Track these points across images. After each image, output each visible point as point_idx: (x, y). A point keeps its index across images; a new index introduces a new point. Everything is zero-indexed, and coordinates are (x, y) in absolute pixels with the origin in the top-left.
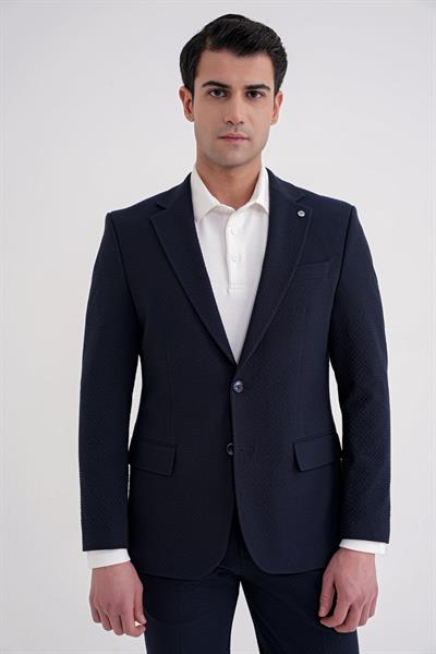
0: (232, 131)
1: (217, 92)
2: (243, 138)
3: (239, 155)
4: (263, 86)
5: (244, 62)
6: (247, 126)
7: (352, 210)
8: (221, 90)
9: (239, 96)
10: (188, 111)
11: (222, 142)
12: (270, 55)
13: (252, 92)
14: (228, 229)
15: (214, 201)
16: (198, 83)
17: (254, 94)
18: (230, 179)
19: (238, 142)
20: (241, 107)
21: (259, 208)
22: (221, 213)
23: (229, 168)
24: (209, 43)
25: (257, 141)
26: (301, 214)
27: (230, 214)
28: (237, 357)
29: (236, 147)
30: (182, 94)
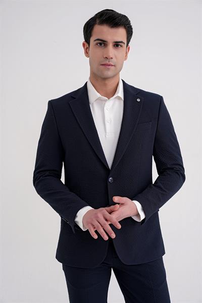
1: (101, 44)
3: (109, 73)
4: (122, 42)
6: (114, 60)
7: (161, 98)
8: (102, 43)
9: (110, 46)
10: (87, 53)
11: (101, 66)
12: (125, 28)
13: (117, 45)
14: (105, 108)
15: (99, 95)
16: (92, 40)
18: (105, 85)
19: (110, 67)
20: (111, 51)
21: (119, 98)
22: (102, 101)
23: (105, 79)
24: (98, 21)
27: (106, 101)
28: (110, 166)
29: (109, 69)
30: (84, 45)
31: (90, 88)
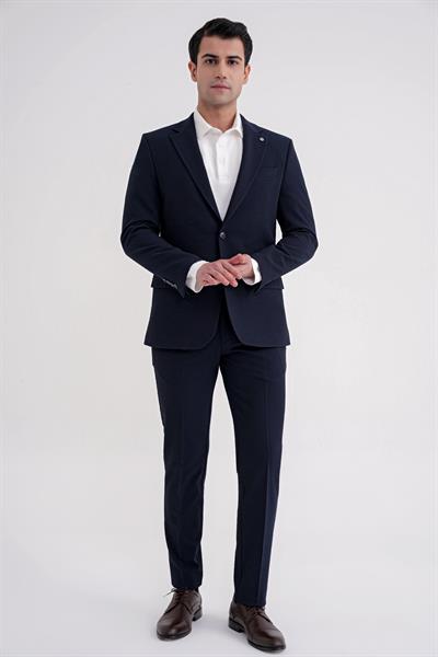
0: (219, 83)
1: (210, 61)
2: (226, 88)
3: (224, 97)
4: (237, 57)
5: (226, 42)
6: (228, 80)
8: (213, 60)
9: (223, 62)
10: (194, 75)
11: (213, 90)
12: (242, 40)
13: (231, 61)
14: (217, 145)
15: (210, 127)
16: (199, 57)
17: (232, 62)
18: (218, 116)
19: (224, 90)
20: (224, 69)
21: (236, 132)
22: (214, 134)
23: (218, 106)
24: (206, 33)
25: (235, 90)
26: (262, 139)
27: (219, 135)
28: (222, 217)
29: (222, 93)
30: (190, 66)
31: (199, 119)
